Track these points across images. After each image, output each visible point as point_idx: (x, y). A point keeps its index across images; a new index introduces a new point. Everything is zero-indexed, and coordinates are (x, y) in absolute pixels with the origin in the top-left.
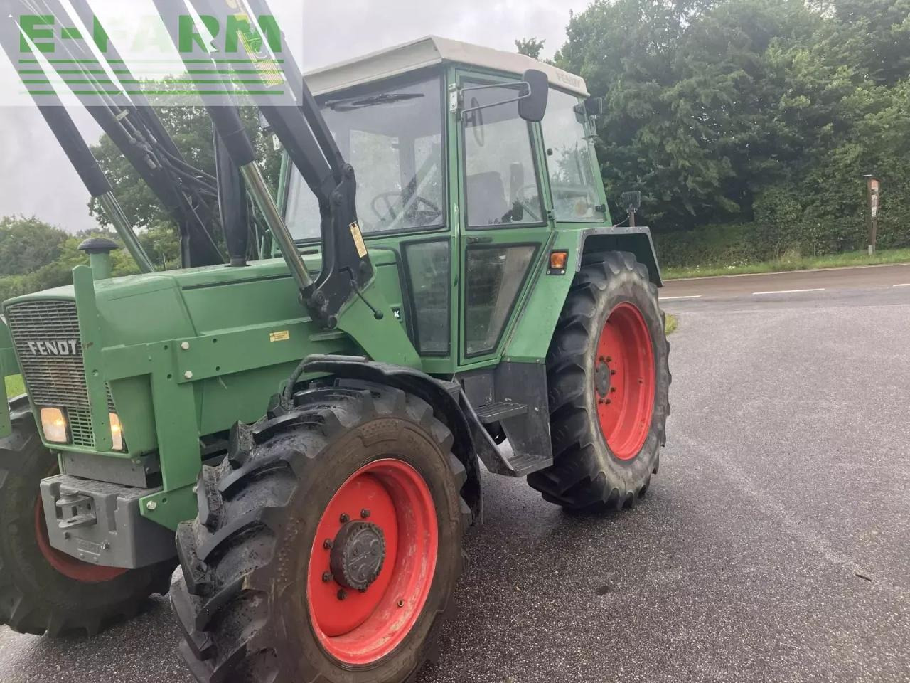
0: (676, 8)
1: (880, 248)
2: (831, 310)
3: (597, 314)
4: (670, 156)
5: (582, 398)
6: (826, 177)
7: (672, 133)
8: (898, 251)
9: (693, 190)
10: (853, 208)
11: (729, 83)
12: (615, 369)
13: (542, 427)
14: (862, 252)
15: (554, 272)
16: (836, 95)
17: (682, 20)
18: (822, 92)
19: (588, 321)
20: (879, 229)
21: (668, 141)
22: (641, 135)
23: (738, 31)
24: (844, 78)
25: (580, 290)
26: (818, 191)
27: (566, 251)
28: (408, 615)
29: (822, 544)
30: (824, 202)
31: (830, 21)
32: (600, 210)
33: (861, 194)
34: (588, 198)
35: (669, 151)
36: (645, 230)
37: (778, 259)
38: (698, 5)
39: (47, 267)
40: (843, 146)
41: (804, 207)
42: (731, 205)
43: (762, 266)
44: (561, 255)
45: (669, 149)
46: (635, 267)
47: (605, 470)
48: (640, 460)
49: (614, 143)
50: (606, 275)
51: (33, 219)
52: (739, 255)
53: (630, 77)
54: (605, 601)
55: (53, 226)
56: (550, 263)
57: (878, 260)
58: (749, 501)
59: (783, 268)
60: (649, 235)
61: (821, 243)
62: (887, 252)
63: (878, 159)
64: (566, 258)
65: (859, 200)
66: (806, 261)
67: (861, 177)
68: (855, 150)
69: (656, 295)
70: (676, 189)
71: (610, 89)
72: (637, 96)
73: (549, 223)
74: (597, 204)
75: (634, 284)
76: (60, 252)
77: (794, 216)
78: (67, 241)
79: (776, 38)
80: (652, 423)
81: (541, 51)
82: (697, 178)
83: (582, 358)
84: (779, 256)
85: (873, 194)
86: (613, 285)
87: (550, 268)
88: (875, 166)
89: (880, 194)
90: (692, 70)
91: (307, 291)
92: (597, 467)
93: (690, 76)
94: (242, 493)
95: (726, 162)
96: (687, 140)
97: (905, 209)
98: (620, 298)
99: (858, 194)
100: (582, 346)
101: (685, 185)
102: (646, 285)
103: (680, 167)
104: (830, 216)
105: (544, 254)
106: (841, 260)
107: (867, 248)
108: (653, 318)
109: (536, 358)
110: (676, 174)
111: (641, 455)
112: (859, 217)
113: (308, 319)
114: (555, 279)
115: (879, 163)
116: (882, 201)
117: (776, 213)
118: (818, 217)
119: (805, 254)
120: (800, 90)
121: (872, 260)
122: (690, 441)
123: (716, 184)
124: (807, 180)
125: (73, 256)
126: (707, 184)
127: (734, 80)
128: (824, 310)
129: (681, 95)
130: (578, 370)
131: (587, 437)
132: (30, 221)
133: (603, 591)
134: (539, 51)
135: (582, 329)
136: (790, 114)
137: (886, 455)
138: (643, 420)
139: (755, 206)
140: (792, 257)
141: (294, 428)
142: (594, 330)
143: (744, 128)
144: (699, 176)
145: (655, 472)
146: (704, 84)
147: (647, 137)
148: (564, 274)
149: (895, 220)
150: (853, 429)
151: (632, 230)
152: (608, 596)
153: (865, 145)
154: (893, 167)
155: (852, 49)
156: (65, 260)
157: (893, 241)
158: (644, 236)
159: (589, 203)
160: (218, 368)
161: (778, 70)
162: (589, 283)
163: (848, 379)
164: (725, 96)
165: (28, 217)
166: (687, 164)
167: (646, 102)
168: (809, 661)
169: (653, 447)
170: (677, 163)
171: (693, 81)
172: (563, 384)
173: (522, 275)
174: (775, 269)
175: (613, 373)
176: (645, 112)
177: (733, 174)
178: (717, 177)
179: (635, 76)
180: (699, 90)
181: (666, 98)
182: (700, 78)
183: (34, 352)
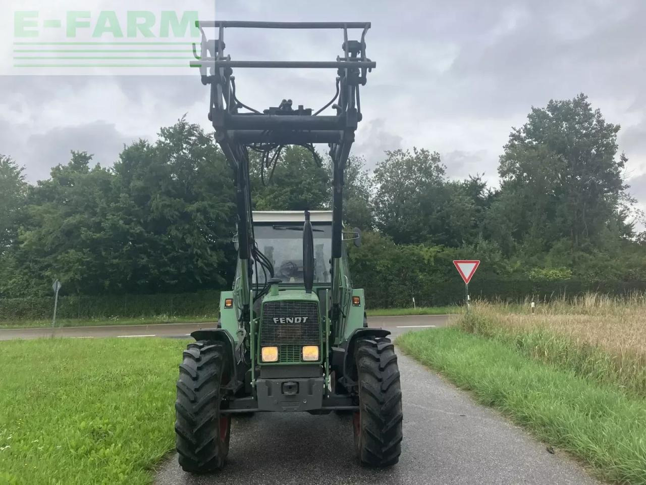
4: (189, 246)
7: (190, 232)
9: (201, 267)
11: (226, 208)
21: (188, 237)
22: (171, 231)
35: (188, 243)
45: (188, 241)
49: (152, 233)
53: (165, 193)
70: (191, 266)
71: (152, 199)
72: (170, 206)
81: (90, 161)
82: (204, 261)
90: (204, 197)
93: (203, 200)
95: (222, 254)
101: (197, 264)
103: (194, 253)
110: (190, 257)
123: (216, 265)
126: (209, 265)
127: (229, 207)
129: (198, 210)
144: (205, 259)
146: (212, 207)
147: (174, 232)
164: (224, 215)
166: (199, 251)
167: (175, 210)
170: (193, 250)
171: (205, 203)
176: (175, 216)
177: (226, 261)
178: (217, 261)
179: (168, 194)
180: (209, 209)
181: (188, 210)
182: (210, 203)
183: (276, 322)
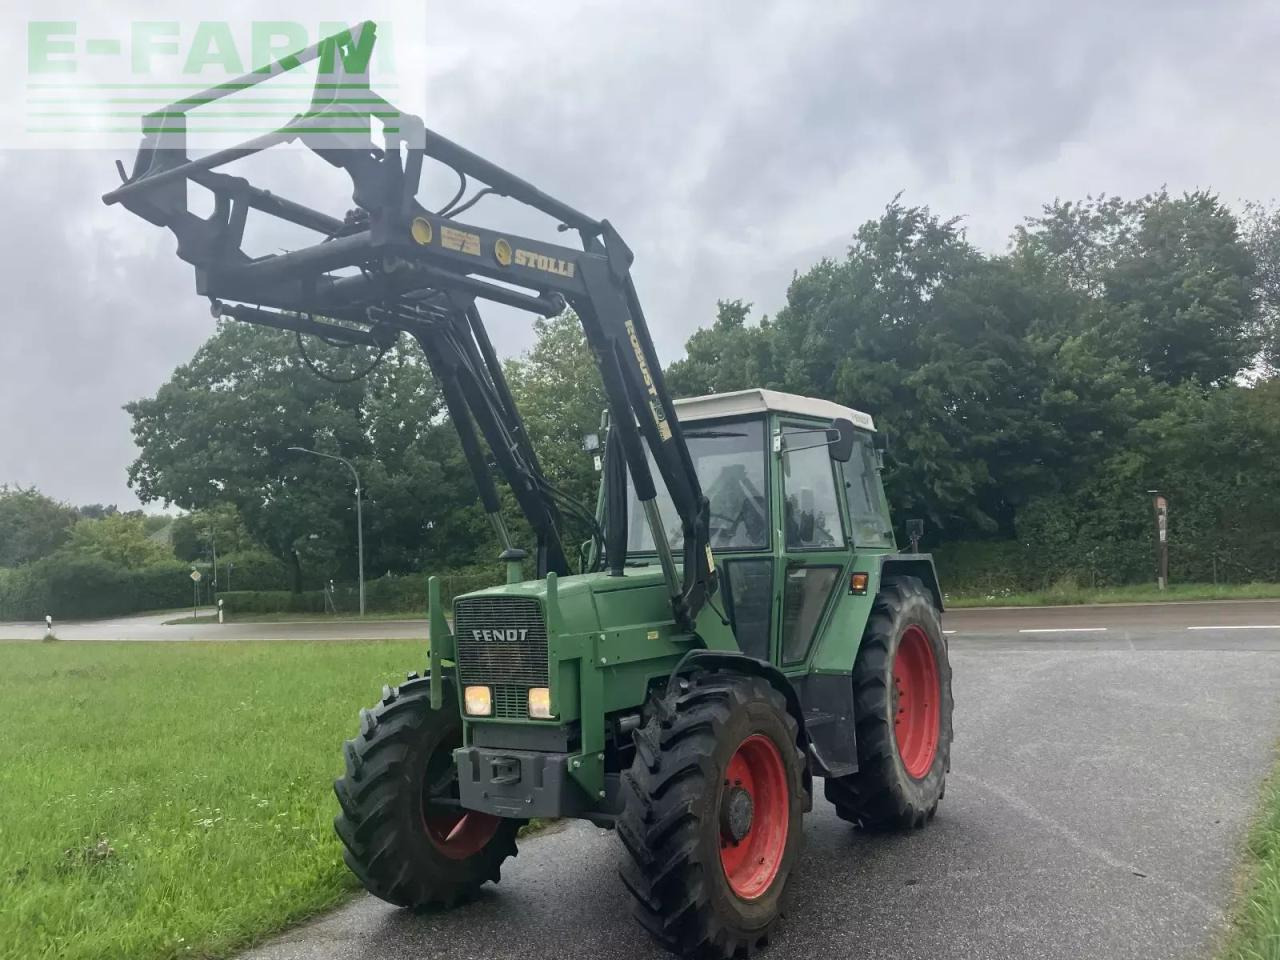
0: (916, 278)
1: (1173, 581)
2: (1114, 653)
3: (894, 633)
4: (914, 454)
5: (884, 710)
6: (1103, 490)
7: (915, 427)
8: (1196, 586)
9: (942, 498)
10: (1139, 530)
11: (985, 371)
12: (903, 690)
13: (849, 736)
14: (1151, 585)
15: (856, 592)
16: (1107, 392)
17: (923, 292)
18: (1092, 387)
19: (887, 638)
20: (1170, 557)
21: (909, 437)
23: (995, 311)
24: (1116, 371)
25: (880, 611)
26: (1093, 507)
27: (866, 574)
28: (769, 871)
29: (1105, 855)
30: (1101, 521)
31: (1097, 301)
32: (887, 536)
33: (1146, 513)
34: (875, 525)
35: (911, 448)
36: (927, 556)
37: (1047, 589)
38: (942, 276)
39: (50, 558)
40: (1120, 453)
41: (1078, 525)
42: (986, 521)
43: (1028, 598)
44: (862, 577)
45: (912, 446)
46: (922, 592)
47: (902, 782)
48: (929, 781)
50: (899, 598)
51: (32, 491)
52: (1001, 582)
53: (861, 354)
54: (914, 889)
55: (58, 502)
56: (851, 584)
57: (1171, 596)
58: (1036, 824)
59: (1054, 602)
60: (932, 562)
61: (1102, 572)
62: (1180, 587)
63: (1164, 472)
64: (866, 580)
65: (1144, 520)
66: (1083, 593)
67: (1144, 492)
68: (1135, 461)
69: (940, 619)
70: (920, 495)
71: (838, 368)
72: (870, 377)
73: (850, 548)
74: (885, 531)
75: (922, 607)
76: (67, 537)
77: (1065, 535)
78: (78, 522)
79: (1037, 321)
80: (938, 747)
81: (746, 316)
82: (947, 483)
83: (883, 673)
84: (1051, 585)
85: (1161, 513)
86: (906, 607)
87: (851, 588)
88: (1162, 480)
89: (1169, 514)
90: (940, 352)
91: (677, 600)
92: (895, 779)
93: (936, 360)
94: (675, 747)
95: (982, 466)
96: (934, 437)
97: (1200, 534)
98: (910, 620)
99: (1142, 513)
100: (882, 663)
101: (933, 489)
102: (931, 610)
103: (926, 468)
104: (1110, 538)
105: (845, 574)
106: (1127, 593)
107: (1157, 580)
108: (937, 641)
109: (842, 671)
110: (919, 476)
111: (929, 776)
112: (1146, 540)
113: (673, 622)
114: (857, 599)
115: (1166, 476)
116: (1172, 524)
117: (1043, 530)
118: (1095, 538)
119: (1083, 584)
120: (1065, 384)
121: (1163, 596)
122: (969, 777)
123: (971, 491)
124: (1080, 492)
125: (84, 544)
126: (958, 491)
127: (991, 368)
128: (1105, 654)
129: (927, 382)
130: (879, 683)
131: (888, 747)
132: (27, 493)
133: (912, 882)
134: (745, 316)
135: (882, 645)
136: (1054, 412)
137: (1168, 792)
138: (929, 743)
139: (1017, 520)
140: (1065, 588)
141: (706, 701)
142: (892, 647)
143: (1003, 425)
144: (948, 480)
145: (941, 797)
146: (955, 370)
148: (866, 595)
149: (1190, 547)
150: (1136, 770)
151: (917, 556)
152: (917, 886)
153: (1146, 454)
154: (1183, 483)
155: (1126, 336)
156: (70, 549)
157: (1189, 573)
158: (926, 563)
159: (876, 529)
160: (618, 658)
161: (1038, 358)
162: (885, 605)
163: (1132, 726)
165: (26, 488)
166: (934, 466)
168: (1095, 923)
169: (940, 769)
170: (922, 461)
171: (942, 364)
172: (866, 696)
173: (827, 594)
174: (1044, 602)
175: (901, 694)
176: (883, 398)
177: (992, 481)
178: (972, 484)
179: (869, 354)
180: (948, 376)
181: (908, 382)
182: (952, 364)
183: (477, 639)
